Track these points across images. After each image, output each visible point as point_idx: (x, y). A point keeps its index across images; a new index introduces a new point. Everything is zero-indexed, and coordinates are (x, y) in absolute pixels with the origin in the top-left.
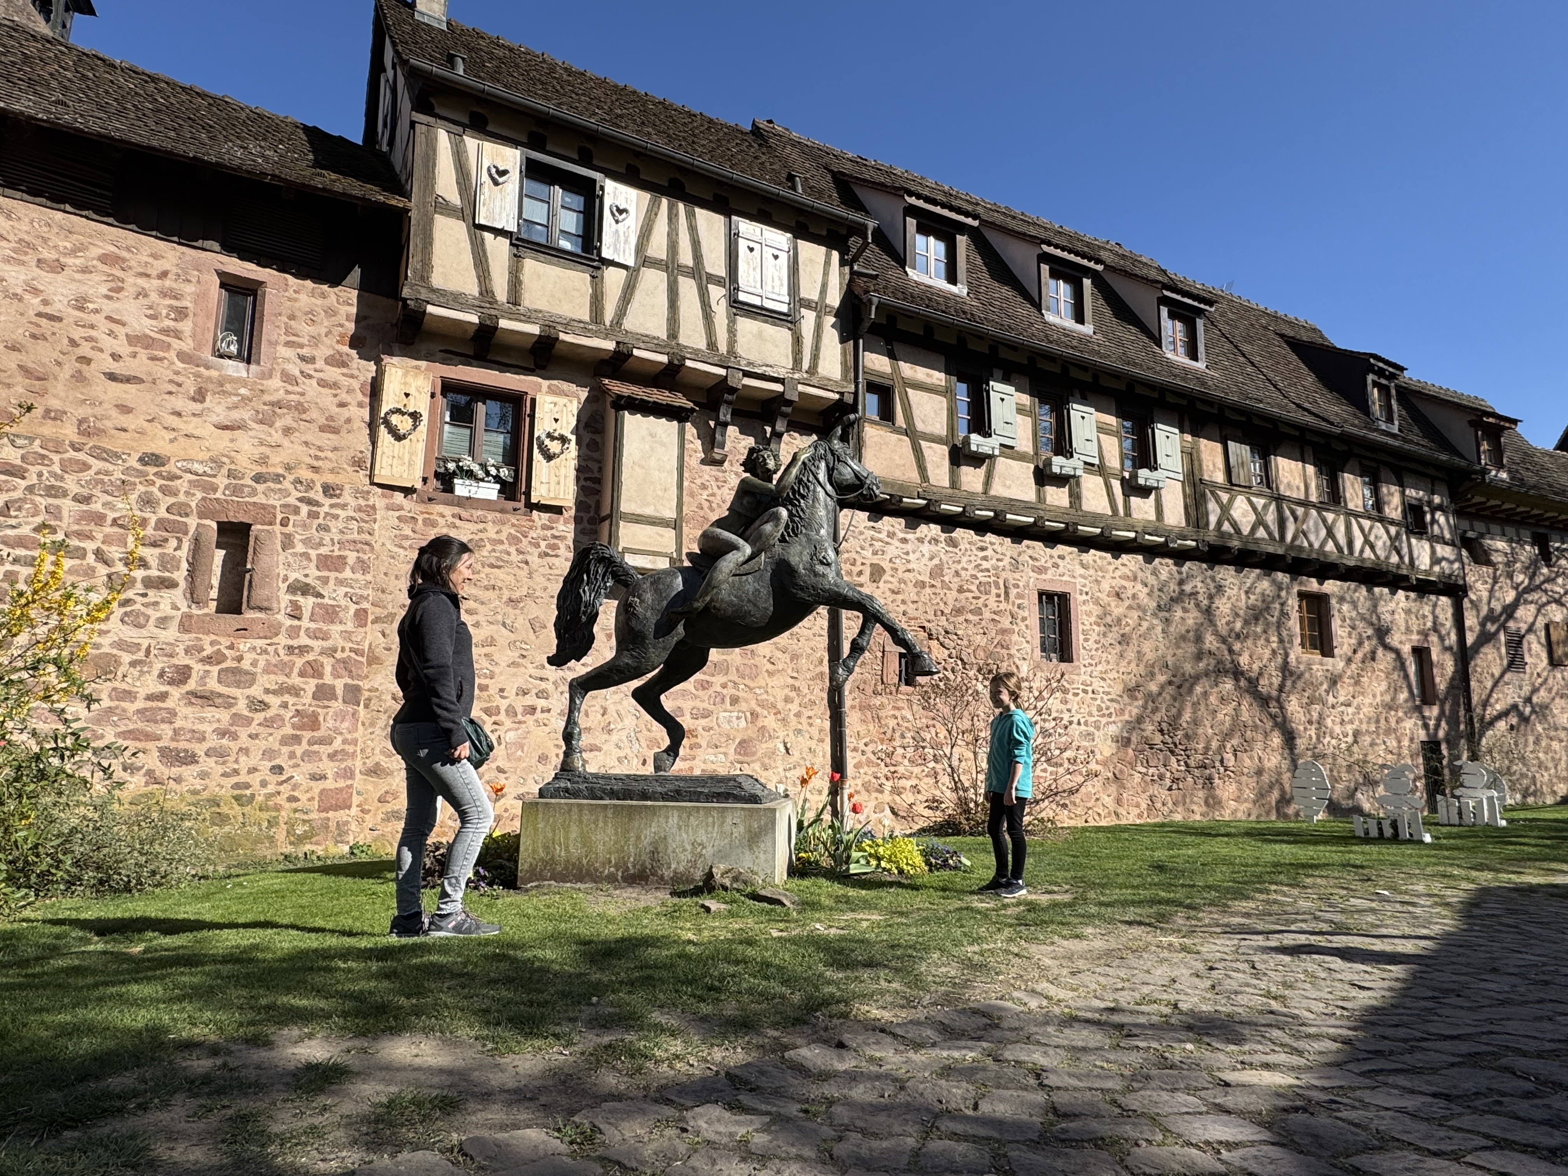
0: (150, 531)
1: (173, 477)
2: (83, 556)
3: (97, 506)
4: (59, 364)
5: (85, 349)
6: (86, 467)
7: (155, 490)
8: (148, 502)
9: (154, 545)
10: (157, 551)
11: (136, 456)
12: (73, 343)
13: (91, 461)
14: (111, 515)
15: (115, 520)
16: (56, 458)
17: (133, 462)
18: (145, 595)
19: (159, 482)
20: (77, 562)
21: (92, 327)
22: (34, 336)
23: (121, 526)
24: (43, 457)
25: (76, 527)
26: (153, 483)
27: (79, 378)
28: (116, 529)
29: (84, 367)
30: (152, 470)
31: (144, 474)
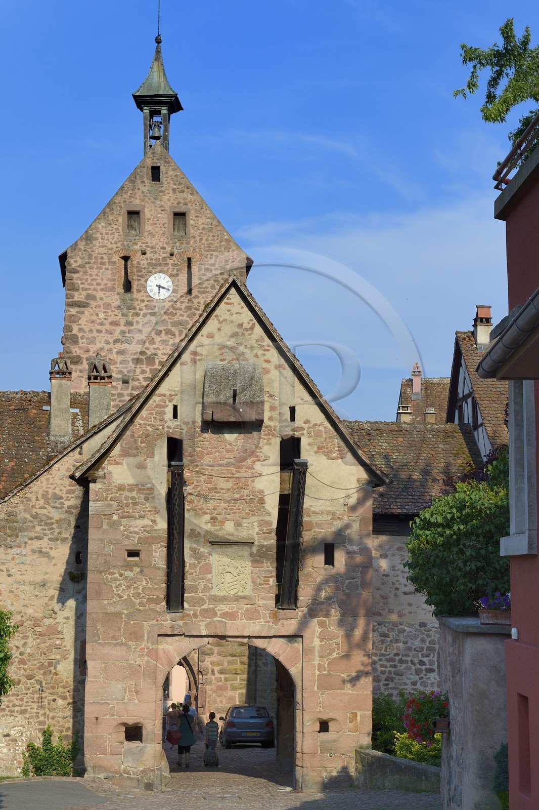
0: (425, 652)
1: (430, 630)
2: (408, 663)
3: (409, 644)
4: (390, 592)
5: (397, 585)
6: (405, 631)
7: (425, 636)
8: (423, 641)
9: (427, 656)
10: (427, 659)
11: (418, 624)
12: (393, 584)
13: (406, 628)
14: (414, 647)
15: (415, 649)
16: (396, 629)
17: (417, 627)
18: (426, 675)
19: (426, 633)
20: (406, 665)
21: (398, 576)
22: (383, 584)
23: (417, 651)
24: (393, 629)
25: (404, 653)
26: (424, 634)
27: (396, 595)
28: (415, 652)
29: (397, 591)
30: (423, 629)
31: (420, 631)
